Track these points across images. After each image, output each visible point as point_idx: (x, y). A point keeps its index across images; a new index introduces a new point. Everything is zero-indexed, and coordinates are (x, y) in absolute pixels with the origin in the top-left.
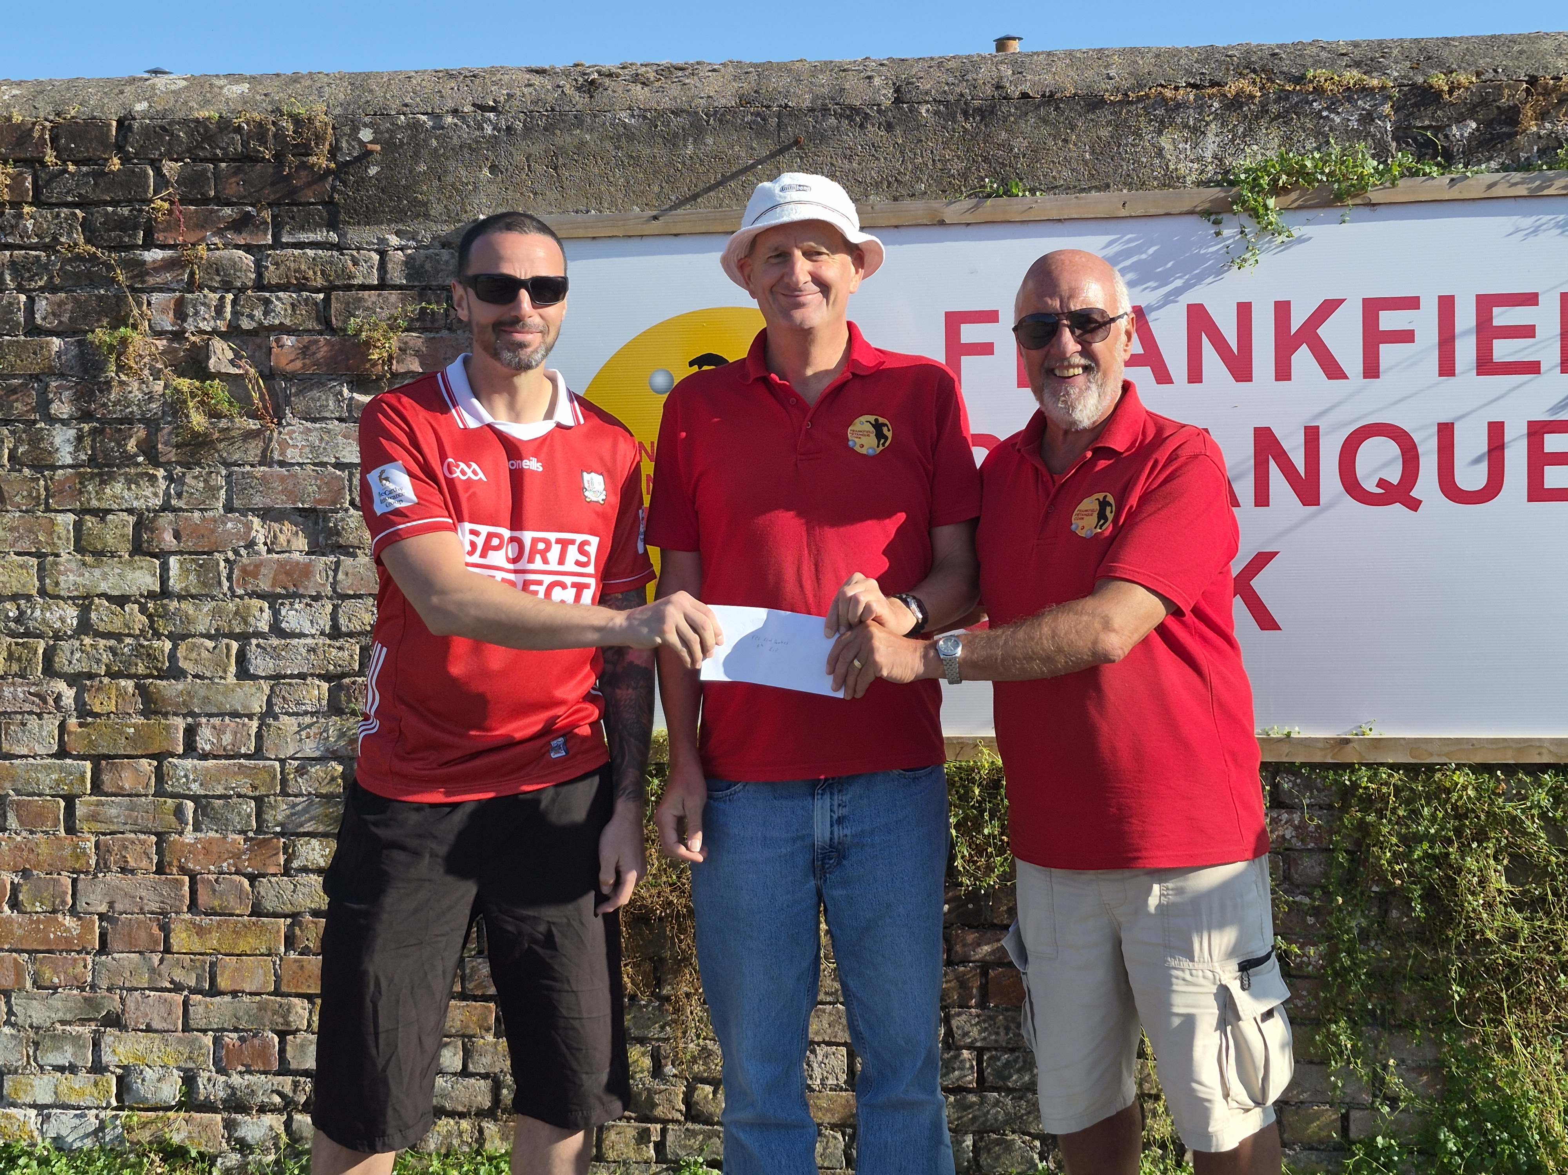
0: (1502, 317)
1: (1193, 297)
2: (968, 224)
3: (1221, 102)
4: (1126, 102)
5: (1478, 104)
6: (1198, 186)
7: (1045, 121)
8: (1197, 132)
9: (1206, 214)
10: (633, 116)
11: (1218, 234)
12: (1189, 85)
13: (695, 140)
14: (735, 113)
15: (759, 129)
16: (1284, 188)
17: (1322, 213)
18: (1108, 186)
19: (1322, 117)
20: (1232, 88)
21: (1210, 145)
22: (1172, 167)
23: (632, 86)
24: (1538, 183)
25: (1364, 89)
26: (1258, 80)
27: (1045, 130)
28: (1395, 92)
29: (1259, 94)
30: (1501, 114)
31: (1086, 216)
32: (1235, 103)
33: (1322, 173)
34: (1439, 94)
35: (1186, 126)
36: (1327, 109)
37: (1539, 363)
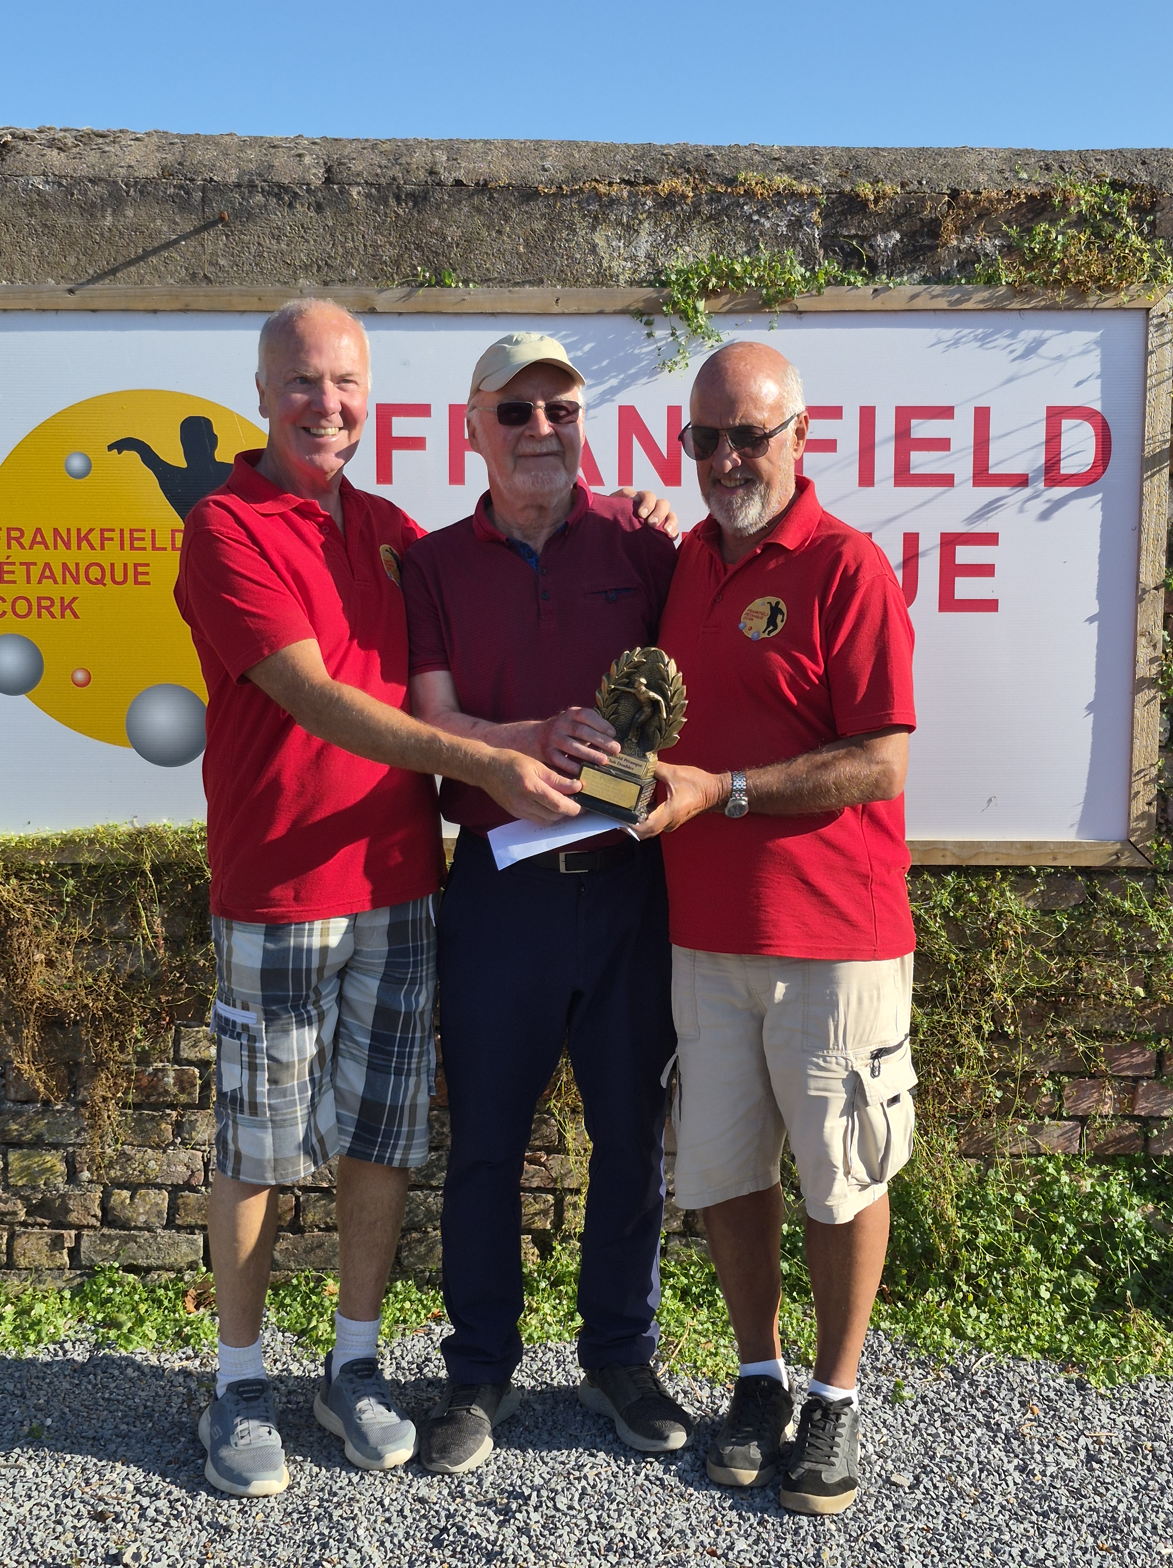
0: (921, 429)
1: (625, 398)
2: (400, 314)
3: (654, 200)
4: (559, 194)
5: (904, 215)
6: (631, 285)
7: (479, 210)
8: (630, 230)
9: (639, 314)
10: (47, 182)
11: (650, 335)
12: (623, 181)
13: (114, 211)
14: (157, 184)
15: (183, 204)
16: (713, 291)
17: (750, 319)
18: (541, 281)
19: (752, 221)
20: (665, 186)
21: (643, 244)
22: (605, 265)
23: (47, 151)
24: (957, 296)
25: (793, 194)
26: (691, 180)
27: (478, 220)
28: (823, 200)
29: (691, 194)
30: (923, 226)
31: (519, 311)
32: (668, 202)
33: (751, 278)
34: (864, 203)
35: (619, 223)
36: (758, 212)
37: (952, 476)
